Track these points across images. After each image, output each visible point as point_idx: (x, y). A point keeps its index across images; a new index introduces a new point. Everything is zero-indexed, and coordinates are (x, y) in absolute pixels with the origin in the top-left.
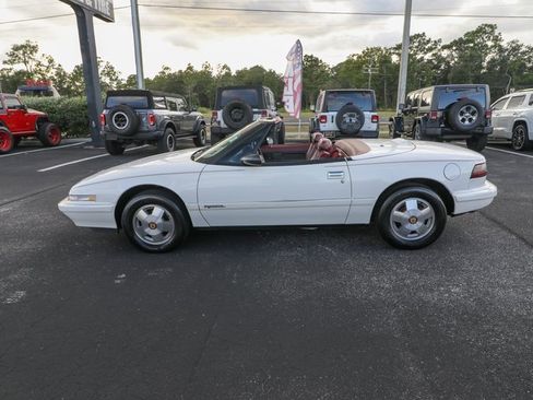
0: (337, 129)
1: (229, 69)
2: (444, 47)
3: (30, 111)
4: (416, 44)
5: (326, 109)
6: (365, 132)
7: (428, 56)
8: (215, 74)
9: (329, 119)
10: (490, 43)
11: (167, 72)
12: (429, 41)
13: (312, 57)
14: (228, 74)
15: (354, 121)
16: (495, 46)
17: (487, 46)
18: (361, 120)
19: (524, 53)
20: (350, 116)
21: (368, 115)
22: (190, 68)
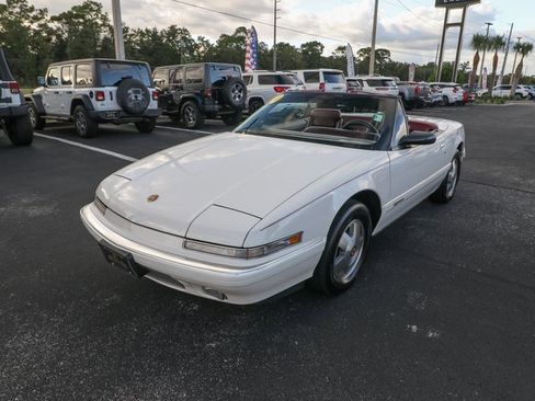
2: (53, 19)
4: (18, 10)
7: (35, 26)
10: (100, 22)
12: (32, 9)
15: (140, 98)
16: (104, 25)
17: (96, 23)
19: (131, 35)
20: (135, 92)
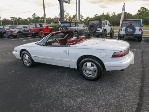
0: (125, 33)
1: (115, 13)
3: (49, 27)
5: (122, 27)
6: (136, 34)
8: (111, 15)
9: (123, 30)
11: (97, 15)
13: (144, 7)
14: (115, 15)
15: (131, 30)
18: (134, 30)
20: (130, 29)
21: (137, 29)
22: (103, 14)
